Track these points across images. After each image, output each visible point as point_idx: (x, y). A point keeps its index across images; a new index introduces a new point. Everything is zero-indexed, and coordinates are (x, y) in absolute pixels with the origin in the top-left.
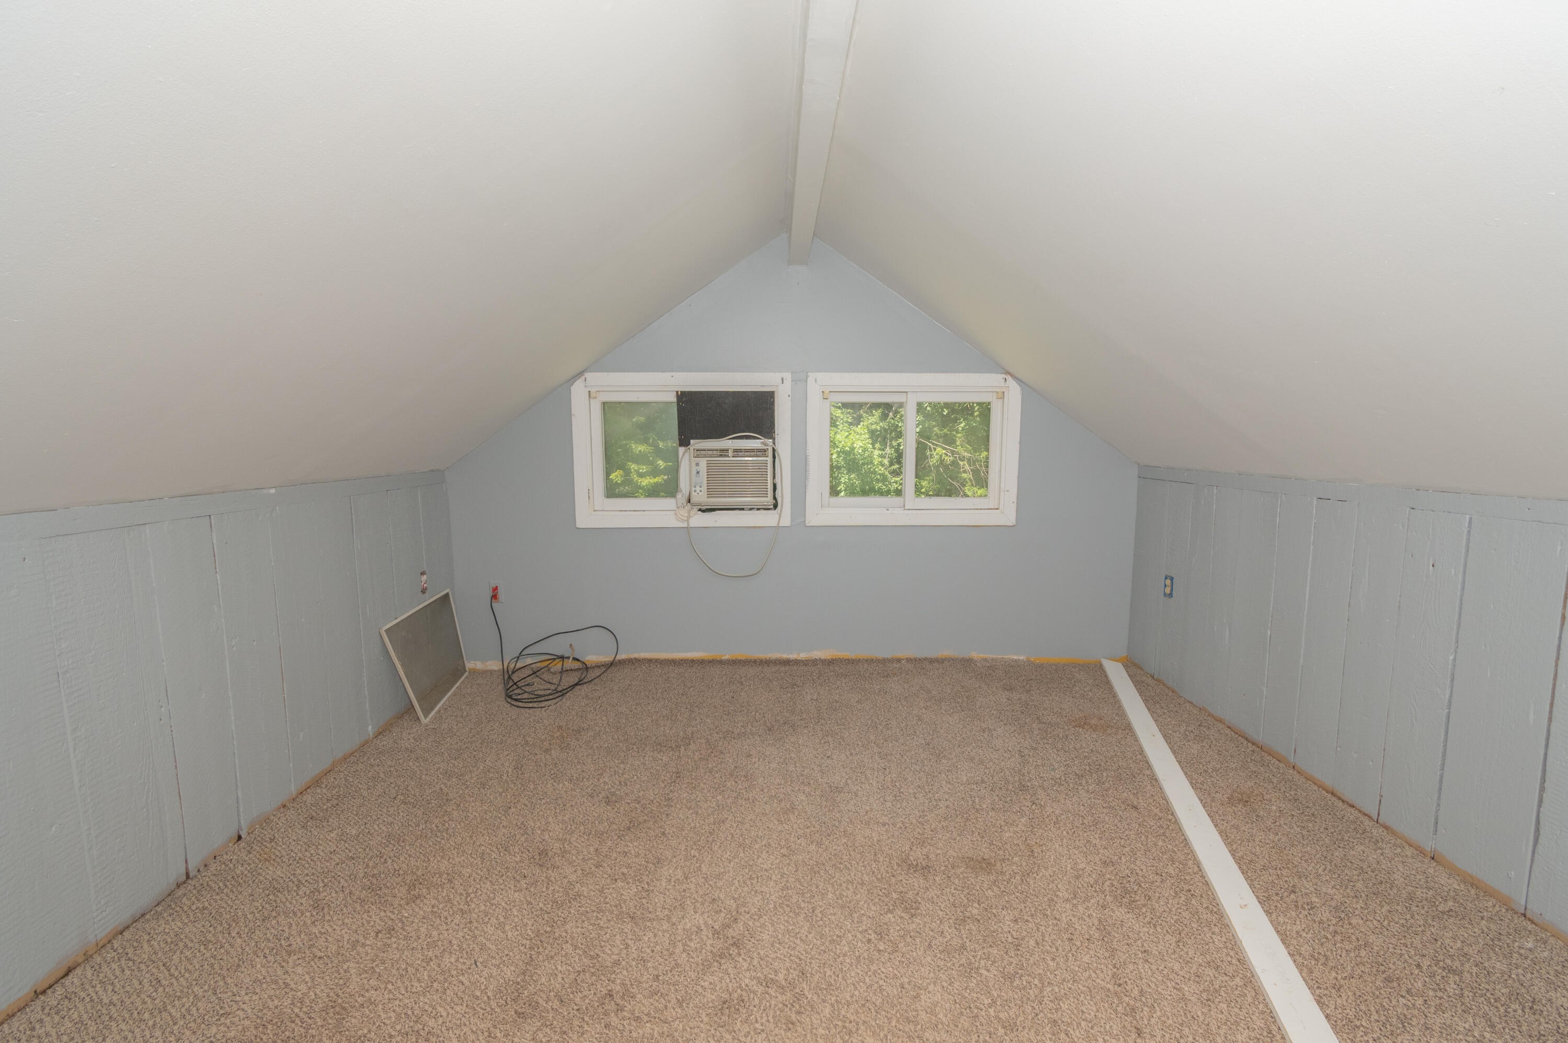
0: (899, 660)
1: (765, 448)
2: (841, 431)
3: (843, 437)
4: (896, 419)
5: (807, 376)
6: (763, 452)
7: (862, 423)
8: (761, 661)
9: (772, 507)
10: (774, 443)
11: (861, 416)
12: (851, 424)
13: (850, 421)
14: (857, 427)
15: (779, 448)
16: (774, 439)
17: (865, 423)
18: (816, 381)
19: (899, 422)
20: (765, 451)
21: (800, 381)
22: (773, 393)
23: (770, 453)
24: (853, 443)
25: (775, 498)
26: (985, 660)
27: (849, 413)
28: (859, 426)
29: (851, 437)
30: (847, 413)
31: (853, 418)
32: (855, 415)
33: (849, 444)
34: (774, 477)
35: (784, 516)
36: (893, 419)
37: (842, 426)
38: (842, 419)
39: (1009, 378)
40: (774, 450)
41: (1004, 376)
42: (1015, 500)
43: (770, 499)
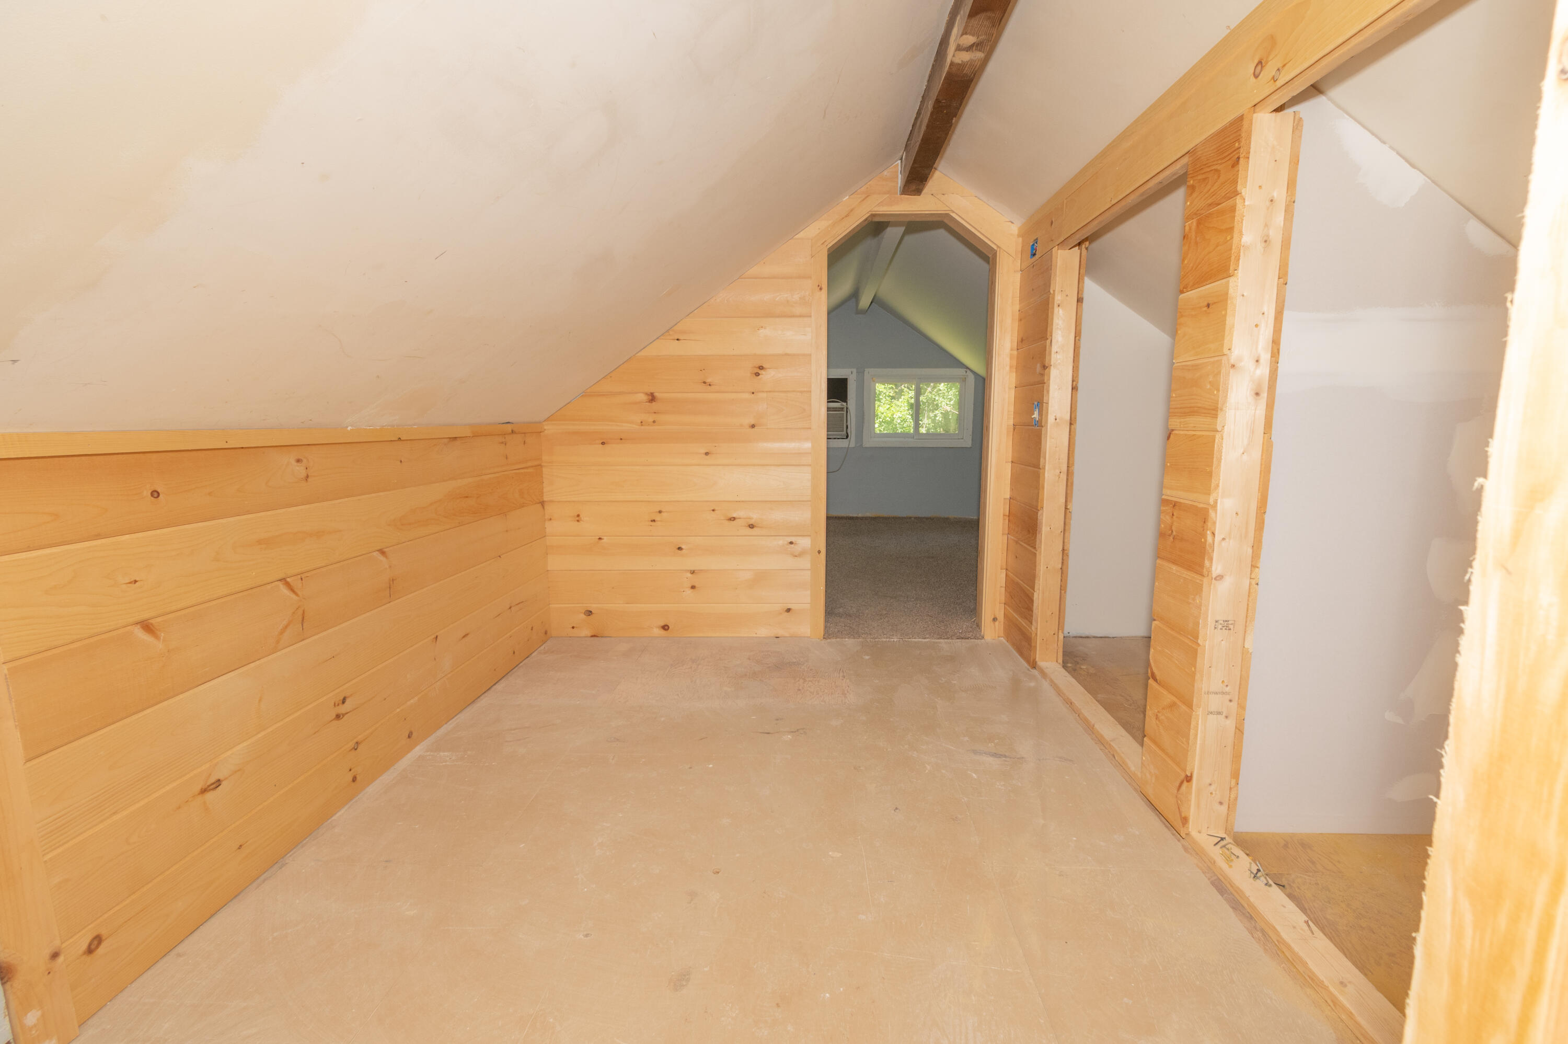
0: (910, 518)
1: (842, 407)
2: (884, 404)
3: (885, 409)
4: (934, 393)
5: (864, 370)
6: (842, 409)
7: (903, 397)
8: (839, 517)
9: (845, 437)
10: (847, 405)
11: (902, 391)
12: (893, 398)
13: (891, 395)
14: (898, 400)
15: (849, 406)
16: (847, 403)
17: (906, 397)
18: (869, 372)
19: (935, 396)
20: (843, 408)
21: (861, 373)
22: (847, 379)
23: (845, 409)
24: (893, 415)
25: (847, 433)
26: (956, 518)
27: (892, 388)
28: (900, 400)
29: (892, 409)
30: (890, 388)
31: (896, 392)
32: (897, 390)
33: (890, 415)
34: (847, 422)
35: (852, 442)
36: (930, 393)
37: (884, 399)
38: (885, 393)
39: (968, 371)
40: (847, 408)
41: (965, 370)
42: (971, 434)
43: (845, 433)
